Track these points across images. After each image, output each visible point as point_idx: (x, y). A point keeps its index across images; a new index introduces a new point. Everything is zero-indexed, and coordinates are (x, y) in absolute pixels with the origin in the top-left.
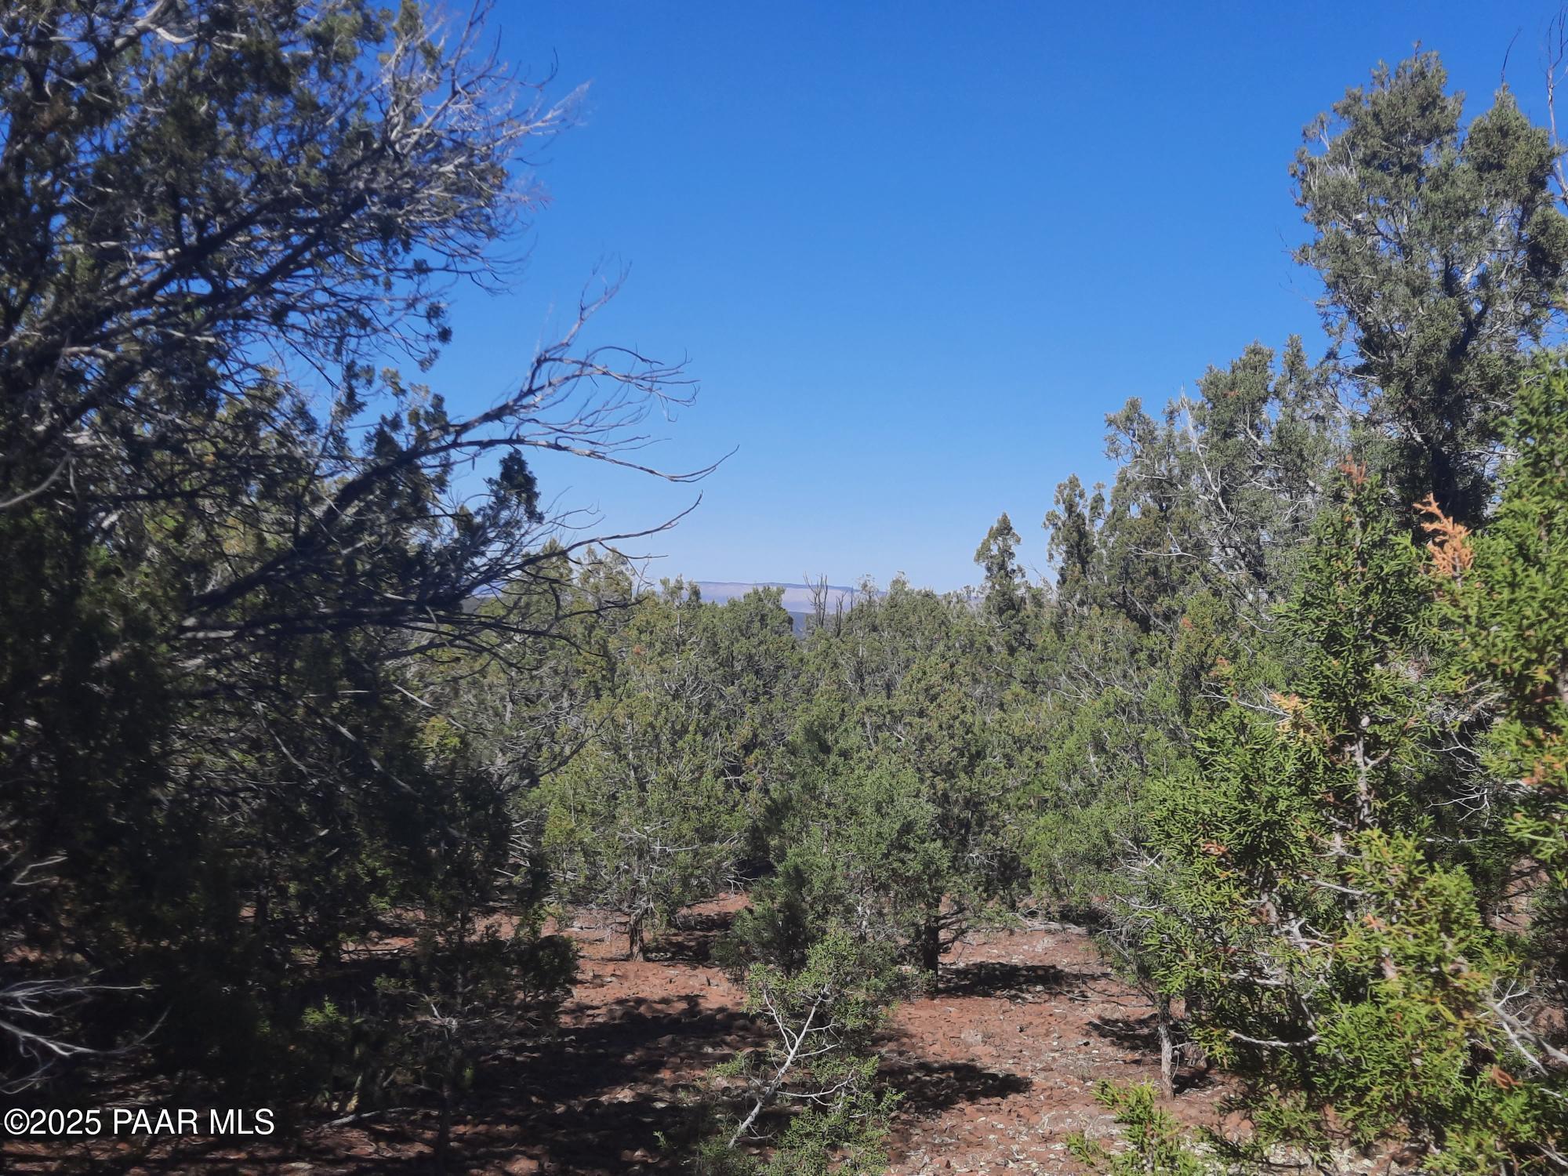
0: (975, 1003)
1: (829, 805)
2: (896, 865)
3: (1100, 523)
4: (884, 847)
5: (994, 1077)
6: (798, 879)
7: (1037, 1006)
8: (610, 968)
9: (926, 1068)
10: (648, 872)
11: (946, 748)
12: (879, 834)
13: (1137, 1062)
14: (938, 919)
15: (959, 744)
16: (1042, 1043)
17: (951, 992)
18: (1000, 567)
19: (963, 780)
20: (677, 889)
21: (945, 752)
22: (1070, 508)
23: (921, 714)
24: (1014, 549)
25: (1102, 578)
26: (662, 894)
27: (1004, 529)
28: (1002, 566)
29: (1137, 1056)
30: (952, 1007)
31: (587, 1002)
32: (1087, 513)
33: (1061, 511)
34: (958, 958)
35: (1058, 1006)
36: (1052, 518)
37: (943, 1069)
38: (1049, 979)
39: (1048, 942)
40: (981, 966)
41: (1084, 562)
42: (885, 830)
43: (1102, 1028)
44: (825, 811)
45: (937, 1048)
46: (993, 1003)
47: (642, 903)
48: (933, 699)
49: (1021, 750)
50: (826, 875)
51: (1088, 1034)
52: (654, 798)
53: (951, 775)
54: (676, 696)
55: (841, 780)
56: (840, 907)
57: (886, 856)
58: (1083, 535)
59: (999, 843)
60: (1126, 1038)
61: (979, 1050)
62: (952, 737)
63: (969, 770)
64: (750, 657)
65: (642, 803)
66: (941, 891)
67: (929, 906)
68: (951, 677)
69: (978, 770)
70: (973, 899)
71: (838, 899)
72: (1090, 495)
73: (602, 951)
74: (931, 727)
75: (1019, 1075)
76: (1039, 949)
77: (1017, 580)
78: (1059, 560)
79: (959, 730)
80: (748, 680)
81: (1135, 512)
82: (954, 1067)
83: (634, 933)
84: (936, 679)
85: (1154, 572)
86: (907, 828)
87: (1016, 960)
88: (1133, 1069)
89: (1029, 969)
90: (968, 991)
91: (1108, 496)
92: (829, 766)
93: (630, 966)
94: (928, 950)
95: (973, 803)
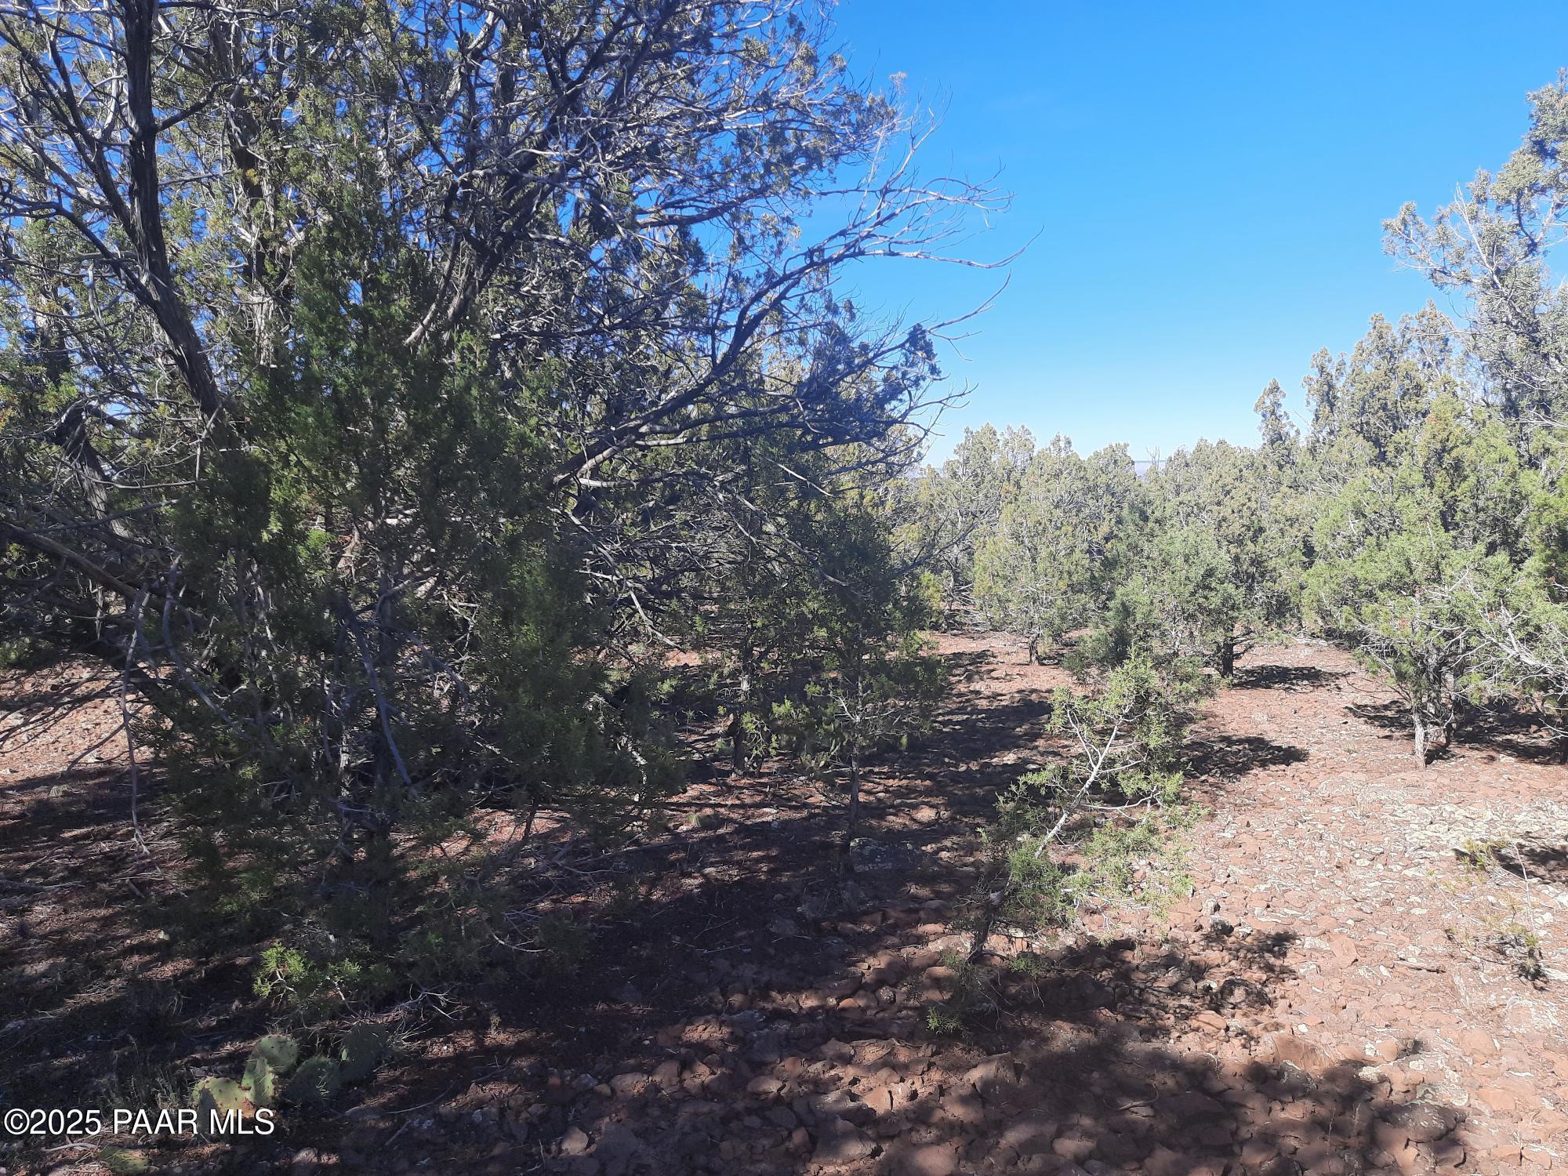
0: (1260, 692)
1: (1148, 558)
2: (1201, 600)
3: (1343, 379)
4: (1191, 588)
5: (1279, 748)
6: (1126, 611)
7: (1304, 695)
8: (1017, 670)
9: (1228, 740)
10: (1038, 611)
11: (1237, 525)
12: (1187, 578)
13: (1386, 737)
14: (1232, 639)
15: (1246, 522)
16: (1312, 722)
17: (1242, 685)
18: (1272, 414)
19: (1250, 546)
20: (1057, 621)
21: (1236, 528)
22: (1322, 370)
23: (1219, 504)
24: (1282, 401)
25: (1345, 414)
26: (1049, 624)
27: (1275, 389)
28: (1273, 413)
29: (1387, 732)
30: (1245, 696)
31: (999, 691)
32: (1333, 372)
33: (1314, 374)
34: (1244, 663)
35: (1321, 694)
36: (1308, 381)
37: (1240, 742)
38: (1312, 676)
39: (1308, 651)
40: (1263, 668)
41: (1332, 405)
42: (1192, 575)
43: (1357, 711)
44: (1146, 563)
45: (1234, 725)
46: (1272, 692)
47: (1035, 630)
48: (1228, 492)
49: (1291, 526)
50: (1145, 609)
51: (1345, 715)
52: (1040, 567)
53: (1240, 543)
54: (1056, 507)
55: (1156, 541)
56: (1157, 633)
57: (1193, 594)
58: (1331, 387)
59: (1277, 587)
60: (1375, 718)
61: (1266, 726)
62: (1242, 517)
63: (1254, 540)
64: (1108, 486)
65: (1034, 570)
66: (1234, 619)
67: (1227, 630)
68: (1240, 478)
69: (1260, 540)
70: (1258, 625)
71: (1154, 627)
72: (1336, 361)
73: (1014, 659)
74: (1226, 511)
75: (1299, 747)
76: (1302, 656)
77: (1284, 421)
78: (1314, 405)
79: (1246, 513)
80: (1107, 499)
81: (1369, 369)
82: (1249, 741)
83: (1032, 648)
84: (1229, 480)
85: (1384, 408)
86: (1210, 573)
87: (1286, 664)
88: (1386, 743)
89: (1296, 669)
90: (1255, 685)
91: (1348, 361)
92: (1147, 530)
93: (1029, 669)
94: (1226, 659)
95: (1257, 562)
